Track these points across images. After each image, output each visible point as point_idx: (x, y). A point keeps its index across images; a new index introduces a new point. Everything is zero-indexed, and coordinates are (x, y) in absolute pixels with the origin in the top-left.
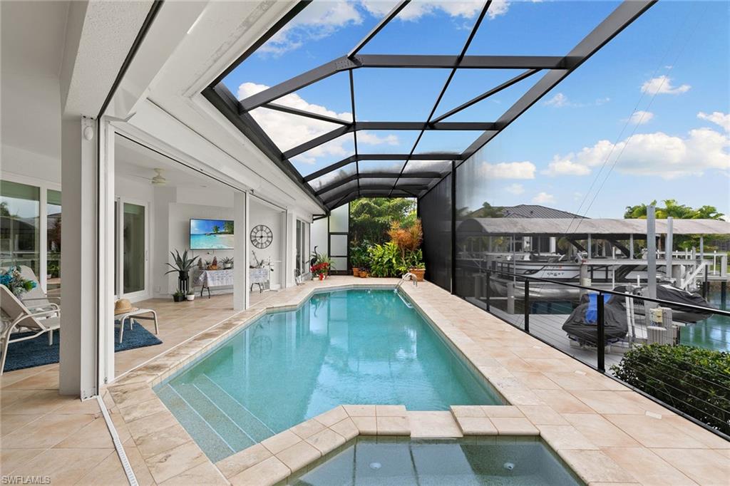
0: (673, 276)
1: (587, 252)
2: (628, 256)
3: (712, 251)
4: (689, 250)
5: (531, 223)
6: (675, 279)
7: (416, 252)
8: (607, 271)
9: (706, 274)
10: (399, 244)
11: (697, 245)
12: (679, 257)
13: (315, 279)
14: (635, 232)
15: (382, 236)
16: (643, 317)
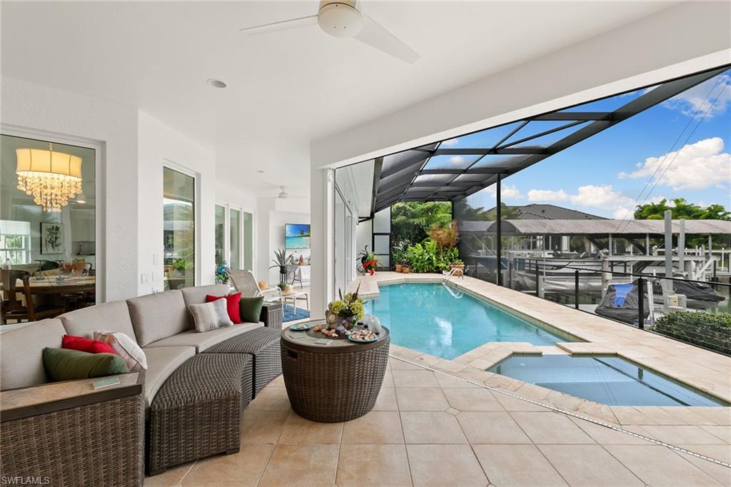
0: (685, 271)
1: (608, 249)
2: (645, 253)
3: (720, 248)
4: (699, 248)
5: (558, 224)
6: (687, 273)
7: (452, 250)
8: (625, 266)
9: (715, 270)
10: (438, 243)
11: (706, 243)
12: (688, 253)
13: (367, 274)
14: (651, 232)
15: (420, 235)
16: (662, 306)
